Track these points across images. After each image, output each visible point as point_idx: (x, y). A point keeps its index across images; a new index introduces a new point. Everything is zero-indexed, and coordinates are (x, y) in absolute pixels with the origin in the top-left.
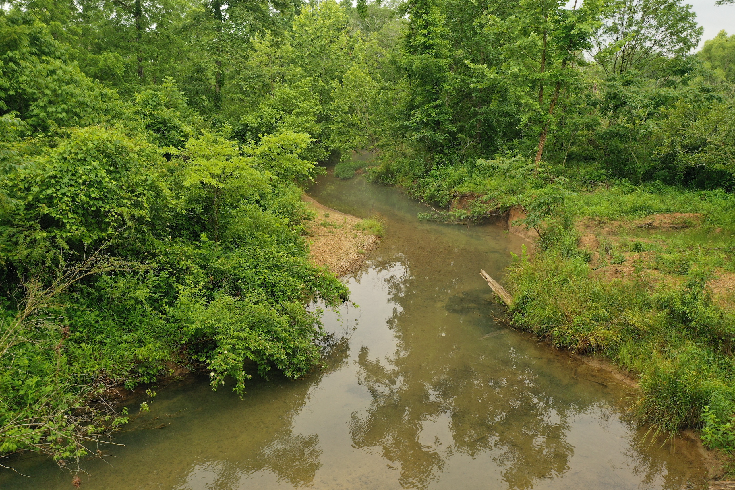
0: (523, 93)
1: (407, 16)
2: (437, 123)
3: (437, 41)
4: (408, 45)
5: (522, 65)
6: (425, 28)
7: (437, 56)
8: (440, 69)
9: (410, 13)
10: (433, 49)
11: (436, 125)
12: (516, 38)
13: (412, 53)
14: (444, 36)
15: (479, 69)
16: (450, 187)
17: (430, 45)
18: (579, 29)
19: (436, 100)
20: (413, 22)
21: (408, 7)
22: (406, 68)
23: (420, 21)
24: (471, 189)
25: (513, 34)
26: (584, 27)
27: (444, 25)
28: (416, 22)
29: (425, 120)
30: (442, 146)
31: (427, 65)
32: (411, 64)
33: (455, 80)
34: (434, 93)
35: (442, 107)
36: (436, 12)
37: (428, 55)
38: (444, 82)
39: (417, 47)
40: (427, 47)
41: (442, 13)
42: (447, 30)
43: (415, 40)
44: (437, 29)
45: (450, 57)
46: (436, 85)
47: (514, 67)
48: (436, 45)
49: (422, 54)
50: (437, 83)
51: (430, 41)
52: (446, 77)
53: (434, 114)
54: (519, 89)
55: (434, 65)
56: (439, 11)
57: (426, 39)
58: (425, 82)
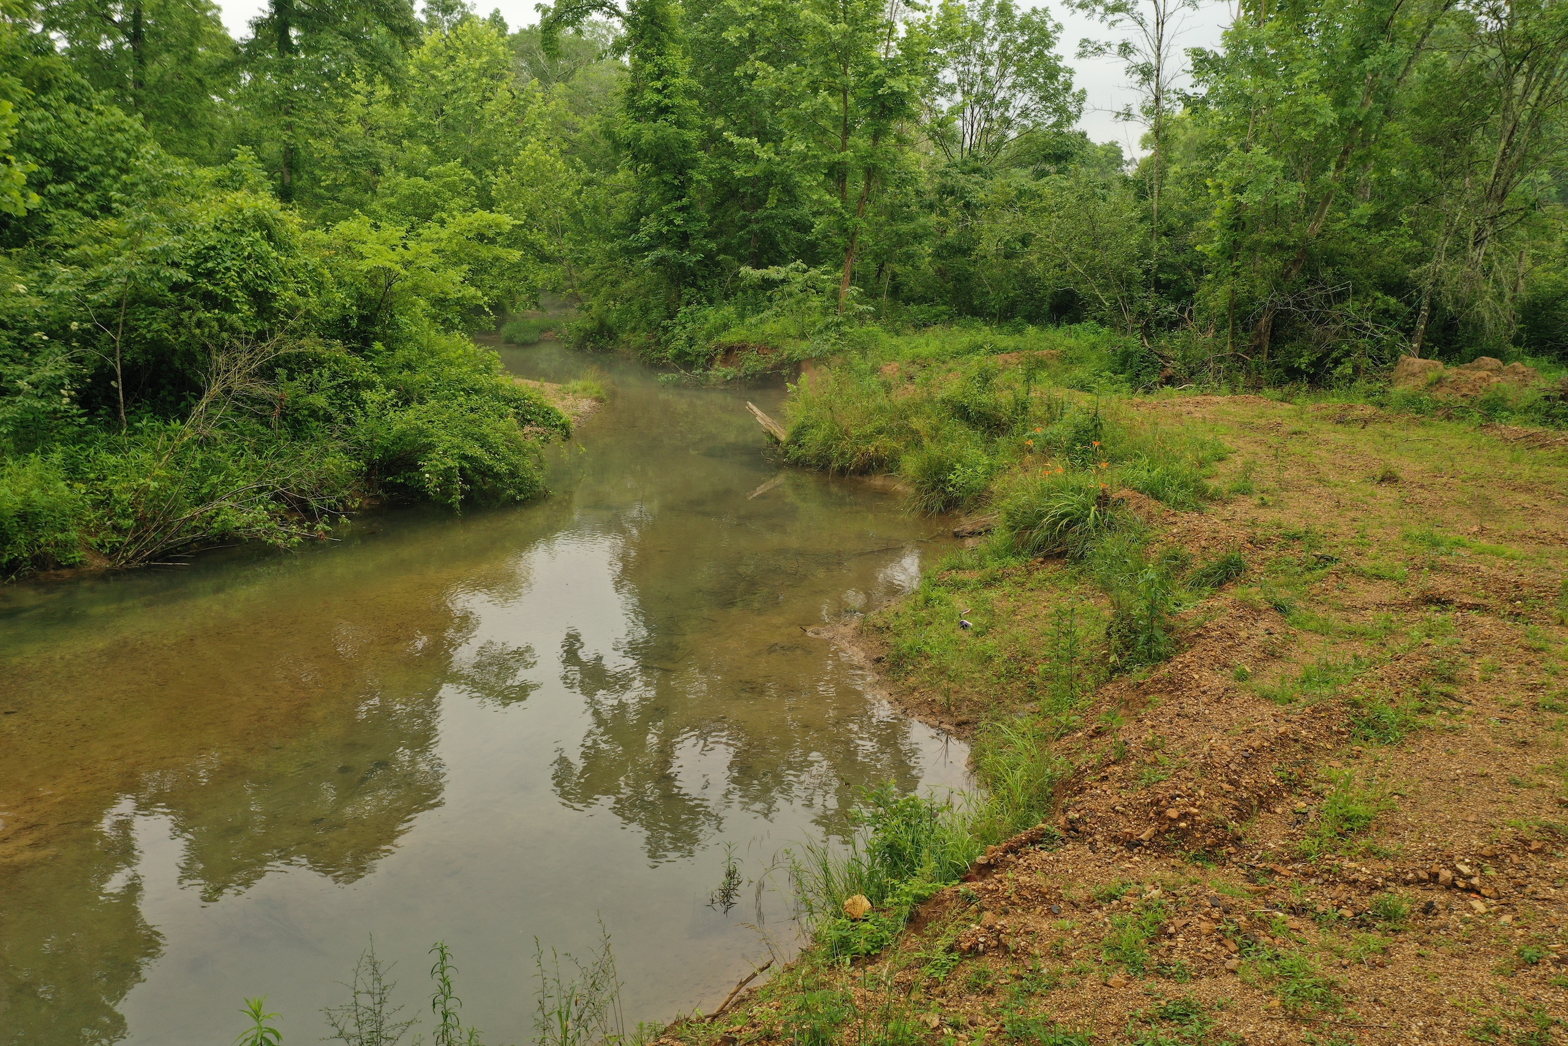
0: (814, 183)
1: (626, 60)
2: (685, 237)
3: (678, 100)
4: (631, 106)
5: (811, 140)
6: (658, 78)
7: (680, 125)
8: (686, 145)
9: (633, 54)
10: (673, 113)
11: (683, 240)
12: (801, 97)
13: (638, 120)
14: (689, 93)
15: (746, 145)
16: (709, 338)
17: (668, 107)
18: (890, 88)
19: (680, 198)
20: (636, 68)
21: (629, 43)
22: (629, 145)
23: (649, 67)
24: (742, 337)
25: (795, 91)
26: (898, 84)
27: (689, 73)
28: (643, 68)
29: (665, 230)
30: (695, 276)
31: (663, 139)
32: (638, 136)
33: (711, 166)
34: (677, 187)
35: (691, 210)
36: (675, 53)
37: (665, 123)
38: (693, 168)
39: (645, 109)
40: (663, 110)
41: (685, 54)
42: (694, 83)
43: (642, 98)
44: (678, 81)
45: (702, 127)
46: (680, 174)
47: (799, 143)
48: (678, 107)
49: (655, 121)
50: (681, 168)
51: (667, 101)
52: (695, 160)
53: (678, 221)
54: (808, 177)
55: (676, 139)
56: (680, 51)
57: (661, 97)
58: (662, 168)
